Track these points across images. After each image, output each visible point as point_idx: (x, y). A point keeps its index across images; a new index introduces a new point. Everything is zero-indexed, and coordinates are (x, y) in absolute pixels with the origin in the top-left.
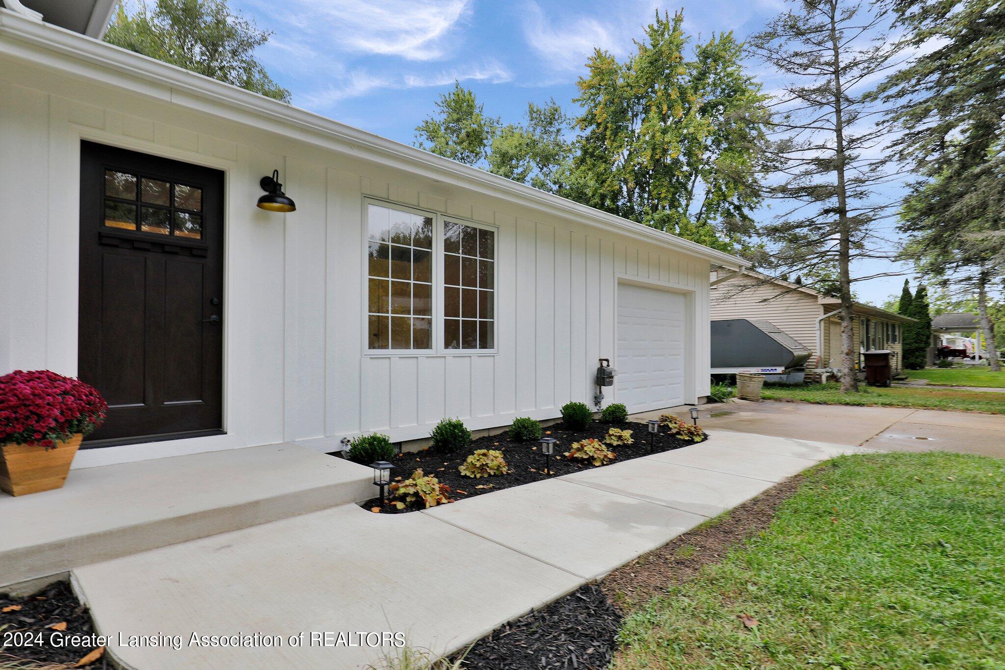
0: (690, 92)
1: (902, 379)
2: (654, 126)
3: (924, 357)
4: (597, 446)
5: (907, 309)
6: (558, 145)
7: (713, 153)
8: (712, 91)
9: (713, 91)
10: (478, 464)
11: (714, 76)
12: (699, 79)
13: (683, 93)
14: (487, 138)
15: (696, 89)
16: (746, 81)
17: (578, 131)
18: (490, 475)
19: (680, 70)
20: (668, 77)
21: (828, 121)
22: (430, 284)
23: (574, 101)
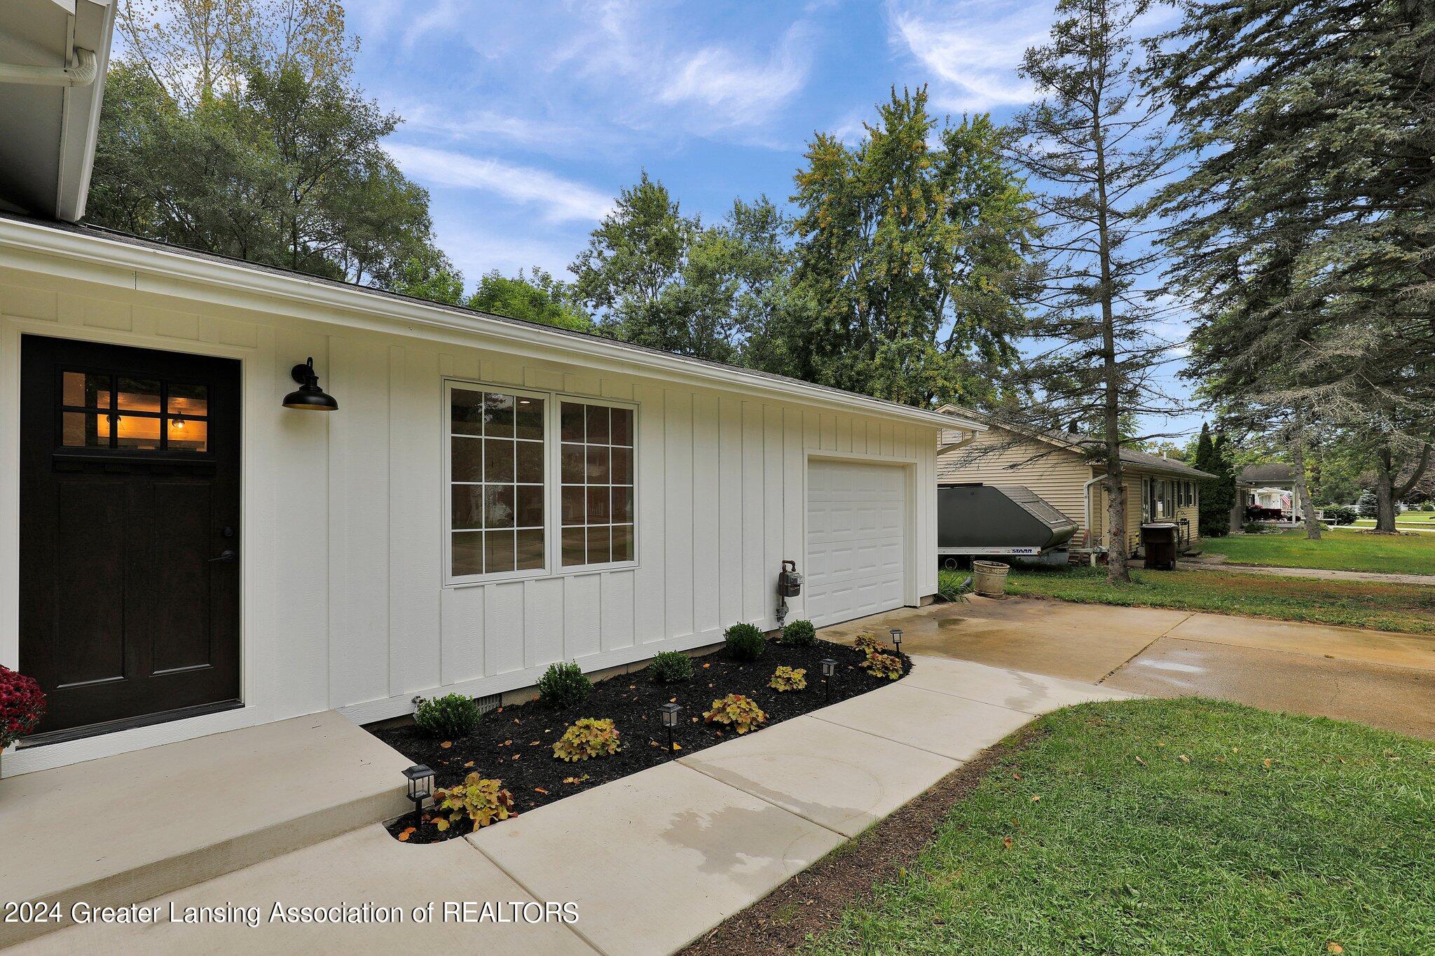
0: (936, 190)
1: (1194, 556)
2: (890, 232)
3: (1227, 520)
4: (744, 705)
5: (1206, 461)
6: (772, 254)
7: (966, 265)
8: (964, 187)
9: (967, 189)
10: (576, 742)
11: (966, 169)
12: (947, 174)
13: (927, 193)
14: (681, 247)
15: (943, 187)
16: (1007, 176)
17: (797, 237)
18: (590, 757)
19: (924, 162)
20: (908, 171)
21: (1091, 240)
22: (542, 484)
23: (792, 200)
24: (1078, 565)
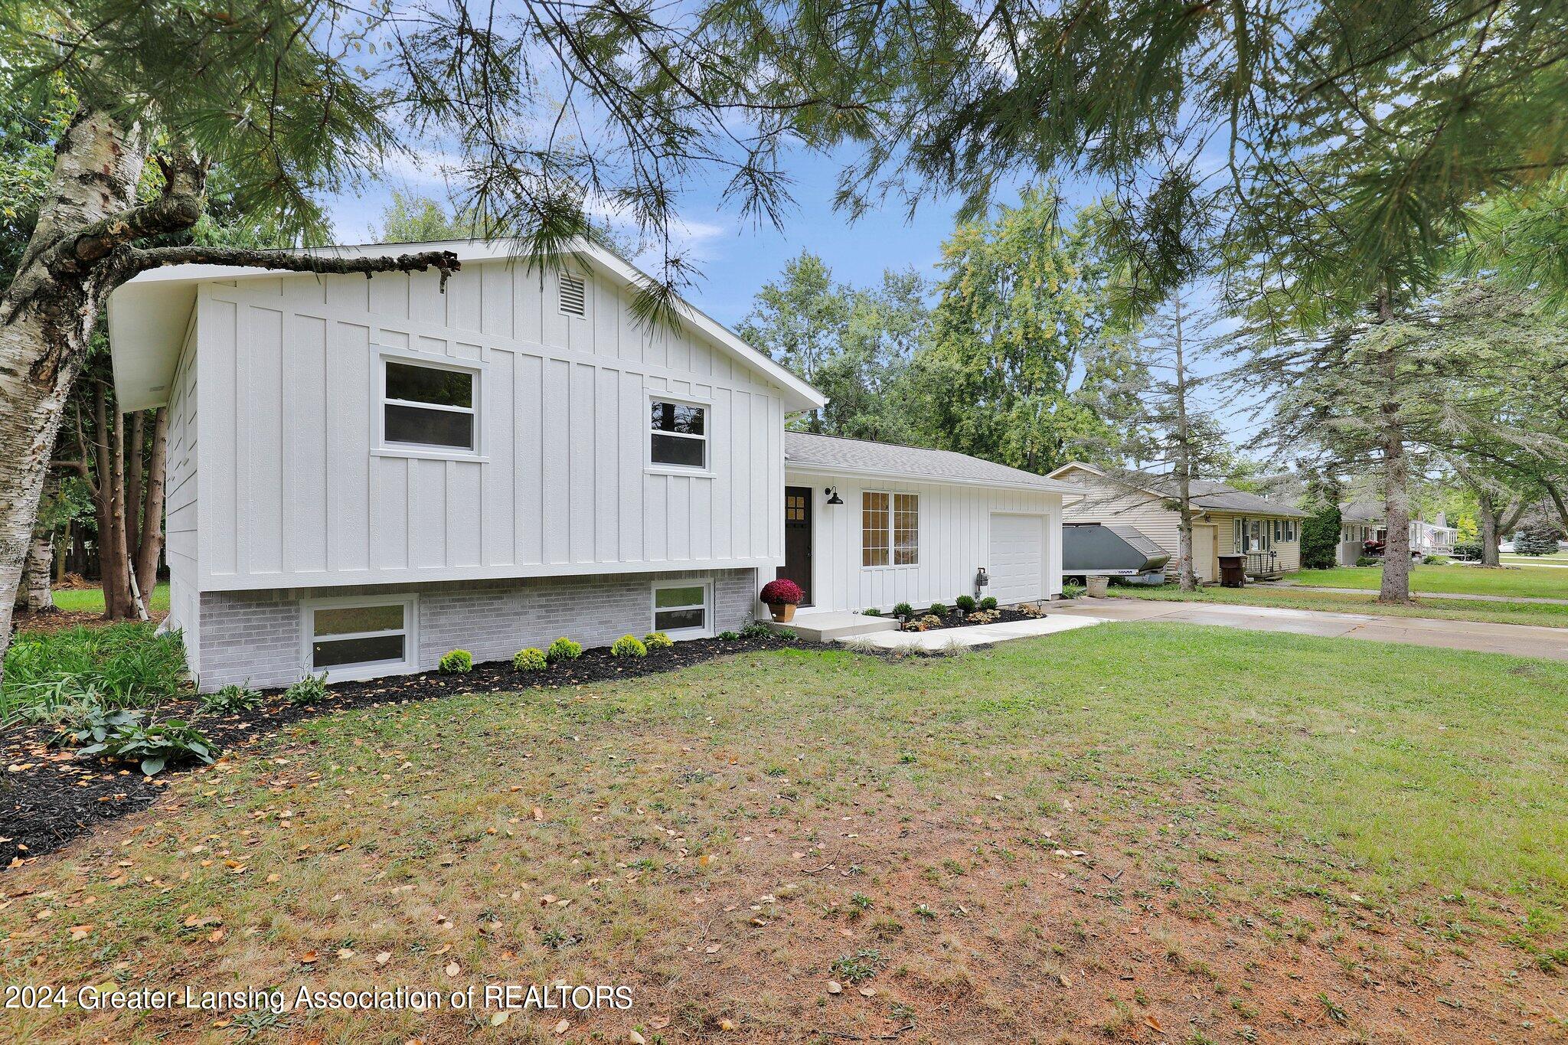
0: (1067, 261)
2: (1026, 303)
3: (1334, 554)
6: (917, 313)
7: (1096, 321)
13: (1059, 262)
22: (888, 530)
23: (935, 266)
24: (1170, 582)
